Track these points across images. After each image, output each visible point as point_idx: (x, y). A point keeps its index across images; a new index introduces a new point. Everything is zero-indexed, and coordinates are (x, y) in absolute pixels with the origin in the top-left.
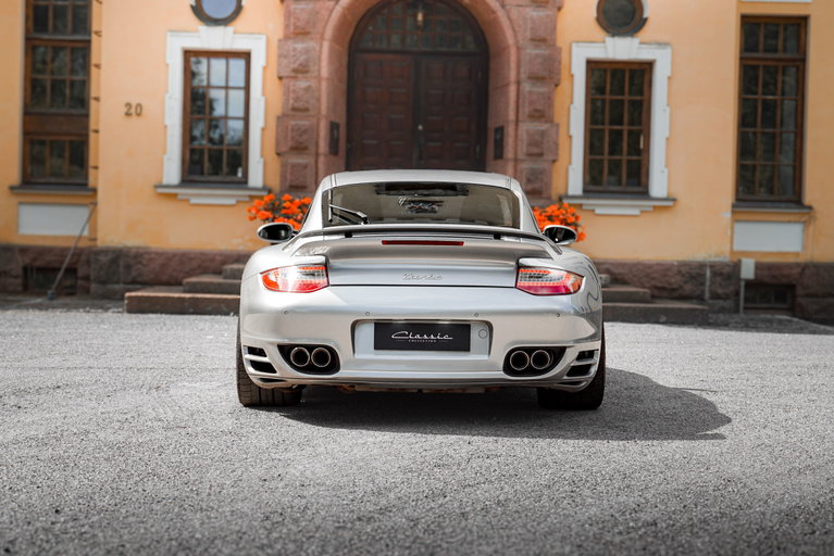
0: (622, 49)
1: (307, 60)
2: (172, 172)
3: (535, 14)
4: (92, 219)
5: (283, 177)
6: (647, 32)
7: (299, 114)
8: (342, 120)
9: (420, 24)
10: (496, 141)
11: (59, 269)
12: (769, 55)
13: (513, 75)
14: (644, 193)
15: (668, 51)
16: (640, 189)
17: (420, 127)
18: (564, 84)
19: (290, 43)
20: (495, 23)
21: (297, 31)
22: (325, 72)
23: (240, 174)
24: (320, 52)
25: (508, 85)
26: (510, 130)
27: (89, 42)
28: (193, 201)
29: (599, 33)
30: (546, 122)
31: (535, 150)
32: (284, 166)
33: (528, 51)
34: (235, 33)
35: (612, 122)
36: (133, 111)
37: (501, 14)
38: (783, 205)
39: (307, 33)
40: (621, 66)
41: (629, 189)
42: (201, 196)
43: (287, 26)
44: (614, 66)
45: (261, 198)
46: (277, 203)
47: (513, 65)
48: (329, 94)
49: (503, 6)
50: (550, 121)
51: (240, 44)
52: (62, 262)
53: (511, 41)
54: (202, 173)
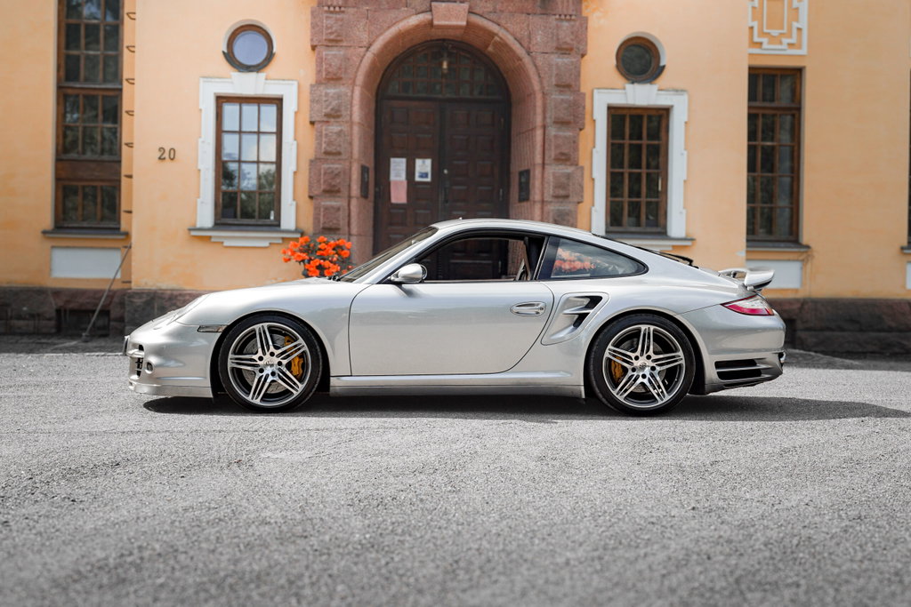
0: (641, 95)
1: (339, 105)
2: (206, 216)
3: (559, 61)
4: (126, 263)
5: (316, 218)
6: (664, 80)
7: (331, 157)
8: (371, 165)
9: (446, 72)
10: (520, 183)
11: (94, 312)
12: (767, 104)
13: (539, 120)
14: (662, 233)
15: (685, 98)
16: (659, 230)
17: (446, 172)
18: (588, 128)
19: (321, 88)
20: (520, 70)
21: (329, 77)
22: (357, 115)
23: (272, 218)
24: (352, 96)
25: (533, 129)
26: (538, 172)
27: (121, 90)
28: (227, 243)
29: (618, 79)
30: (571, 165)
31: (562, 192)
32: (317, 208)
33: (553, 97)
34: (266, 79)
35: (631, 166)
36: (166, 155)
37: (526, 59)
38: (782, 245)
39: (339, 79)
40: (639, 112)
41: (649, 230)
42: (234, 239)
43: (319, 72)
44: (634, 112)
45: (297, 239)
46: (312, 245)
47: (539, 110)
48: (360, 139)
49: (529, 53)
50: (576, 164)
51: (272, 90)
52: (97, 305)
53: (537, 87)
54: (235, 217)
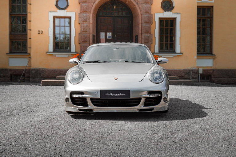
0: (168, 15)
1: (87, 19)
2: (51, 49)
3: (146, 6)
4: (30, 62)
5: (81, 49)
6: (174, 10)
7: (84, 33)
8: (95, 34)
9: (115, 9)
10: (136, 39)
11: (21, 75)
12: (203, 16)
13: (140, 22)
14: (174, 52)
15: (179, 15)
17: (115, 36)
18: (154, 24)
19: (82, 14)
20: (135, 8)
21: (83, 11)
22: (91, 22)
23: (69, 49)
24: (90, 16)
25: (139, 24)
26: (140, 36)
27: (27, 15)
28: (57, 56)
29: (162, 10)
30: (149, 34)
31: (147, 41)
32: (81, 46)
33: (144, 15)
34: (67, 12)
35: (166, 34)
36: (40, 32)
37: (137, 6)
38: (208, 55)
39: (86, 11)
40: (167, 19)
41: (170, 51)
42: (59, 55)
43: (81, 10)
44: (166, 19)
45: (76, 55)
46: (80, 56)
47: (140, 19)
48: (92, 27)
49: (137, 4)
50: (150, 33)
51: (68, 15)
52: (22, 73)
53: (139, 13)
54: (59, 49)
